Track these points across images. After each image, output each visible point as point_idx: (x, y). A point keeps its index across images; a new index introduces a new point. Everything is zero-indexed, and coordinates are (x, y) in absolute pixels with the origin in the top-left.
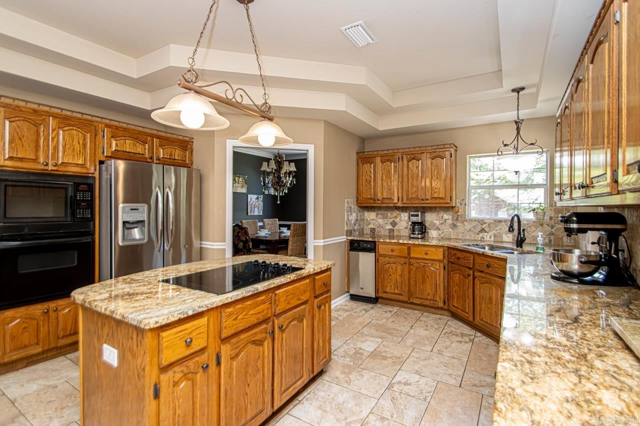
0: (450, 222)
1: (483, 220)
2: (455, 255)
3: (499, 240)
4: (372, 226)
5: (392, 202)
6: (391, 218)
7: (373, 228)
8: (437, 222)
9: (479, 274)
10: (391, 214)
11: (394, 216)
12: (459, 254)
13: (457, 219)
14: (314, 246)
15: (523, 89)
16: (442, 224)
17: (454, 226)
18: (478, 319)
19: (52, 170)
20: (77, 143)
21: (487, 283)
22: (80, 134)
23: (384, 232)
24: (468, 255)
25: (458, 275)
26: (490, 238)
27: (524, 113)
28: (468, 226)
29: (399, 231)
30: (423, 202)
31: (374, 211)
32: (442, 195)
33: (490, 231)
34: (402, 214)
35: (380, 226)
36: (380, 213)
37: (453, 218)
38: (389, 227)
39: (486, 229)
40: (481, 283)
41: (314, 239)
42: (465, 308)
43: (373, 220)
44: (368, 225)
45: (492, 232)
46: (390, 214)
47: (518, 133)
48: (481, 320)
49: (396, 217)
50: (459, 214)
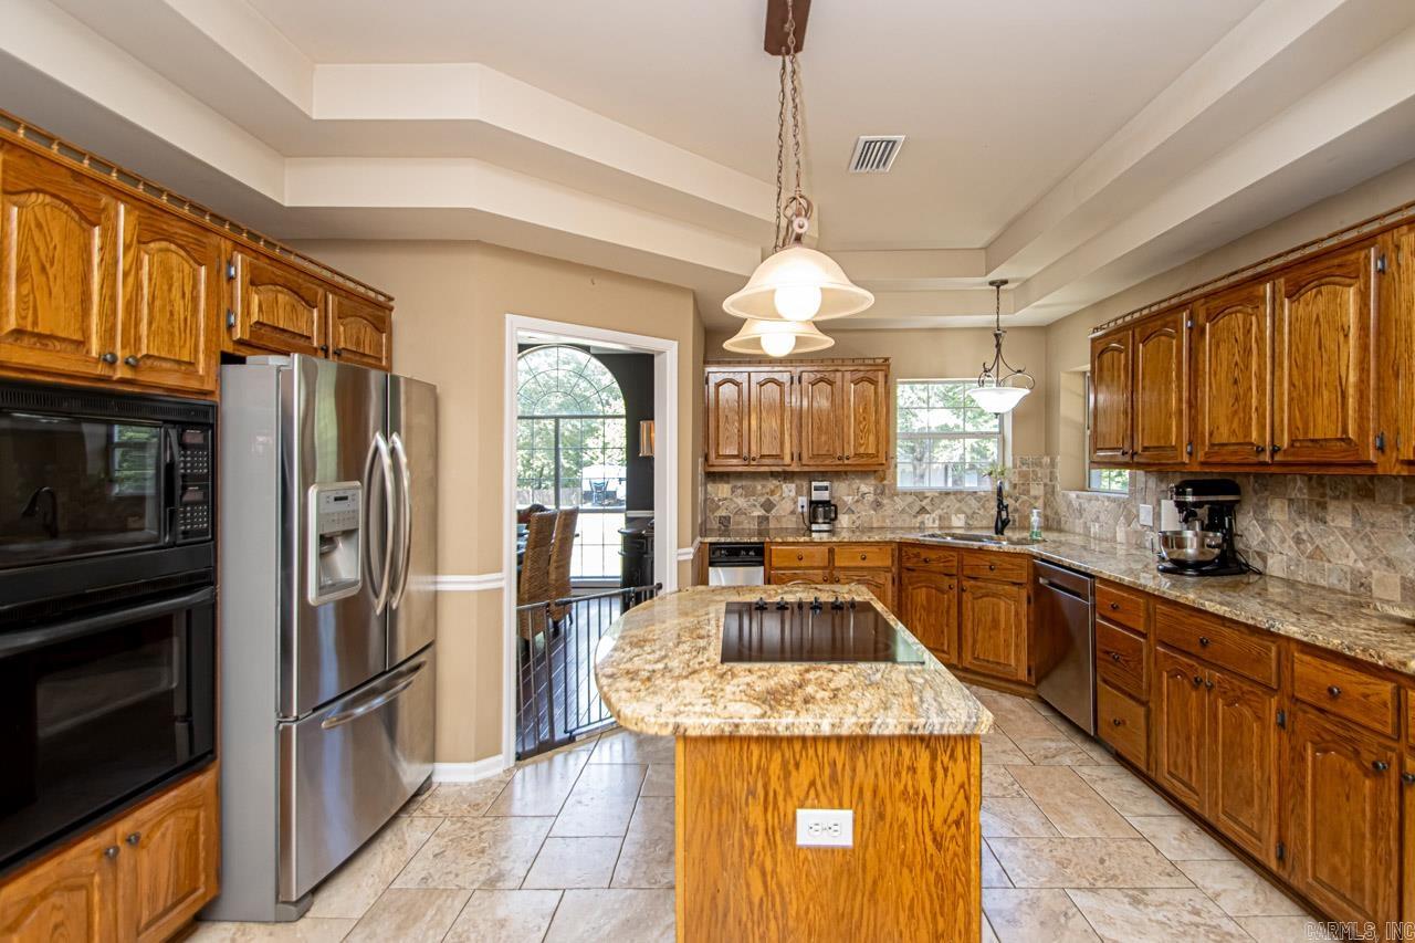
0: (870, 498)
1: (922, 493)
2: (917, 556)
3: (946, 524)
4: (722, 513)
5: (780, 462)
6: (762, 495)
7: (725, 517)
8: (849, 500)
9: (972, 582)
10: (763, 486)
11: (768, 490)
12: (924, 554)
13: (882, 493)
14: (679, 562)
15: (1005, 282)
16: (857, 501)
17: (878, 505)
18: (969, 658)
19: (122, 381)
20: (179, 295)
21: (987, 595)
22: (186, 267)
23: (749, 523)
24: (947, 553)
25: (924, 589)
26: (934, 522)
27: (1007, 319)
28: (900, 503)
29: (778, 519)
30: (840, 462)
31: (728, 482)
32: (872, 450)
33: (933, 511)
34: (784, 486)
35: (739, 512)
36: (739, 484)
37: (875, 490)
38: (758, 512)
39: (928, 508)
40: (974, 598)
41: (679, 547)
42: (943, 644)
43: (725, 499)
44: (713, 511)
45: (936, 512)
46: (759, 487)
47: (999, 351)
48: (977, 659)
49: (772, 493)
50: (885, 482)
